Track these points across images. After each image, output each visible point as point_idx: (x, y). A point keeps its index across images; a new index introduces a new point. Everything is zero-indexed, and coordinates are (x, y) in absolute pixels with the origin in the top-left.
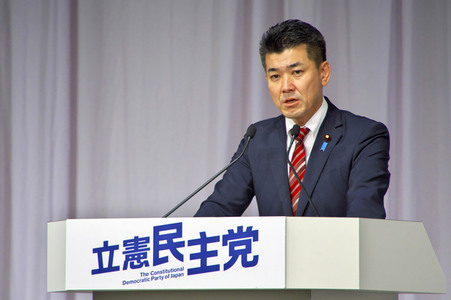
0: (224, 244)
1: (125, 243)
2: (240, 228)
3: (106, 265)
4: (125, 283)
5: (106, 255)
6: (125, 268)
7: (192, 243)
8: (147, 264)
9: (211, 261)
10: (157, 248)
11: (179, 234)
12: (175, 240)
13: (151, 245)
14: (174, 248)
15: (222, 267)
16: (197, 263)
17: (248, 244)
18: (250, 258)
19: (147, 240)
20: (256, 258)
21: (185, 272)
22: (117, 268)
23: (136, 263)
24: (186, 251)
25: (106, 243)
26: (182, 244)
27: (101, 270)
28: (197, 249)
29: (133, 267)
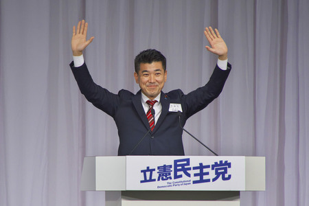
0: (213, 169)
1: (159, 168)
2: (221, 162)
3: (148, 178)
4: (158, 187)
5: (148, 174)
6: (159, 180)
7: (195, 168)
8: (171, 178)
9: (205, 177)
10: (176, 171)
11: (188, 164)
12: (186, 167)
13: (173, 169)
14: (185, 171)
15: (211, 180)
16: (198, 178)
17: (226, 169)
18: (226, 176)
19: (171, 166)
20: (230, 176)
21: (192, 182)
22: (154, 180)
23: (164, 177)
24: (192, 172)
25: (148, 168)
26: (190, 169)
27: (145, 181)
28: (198, 171)
29: (163, 179)
